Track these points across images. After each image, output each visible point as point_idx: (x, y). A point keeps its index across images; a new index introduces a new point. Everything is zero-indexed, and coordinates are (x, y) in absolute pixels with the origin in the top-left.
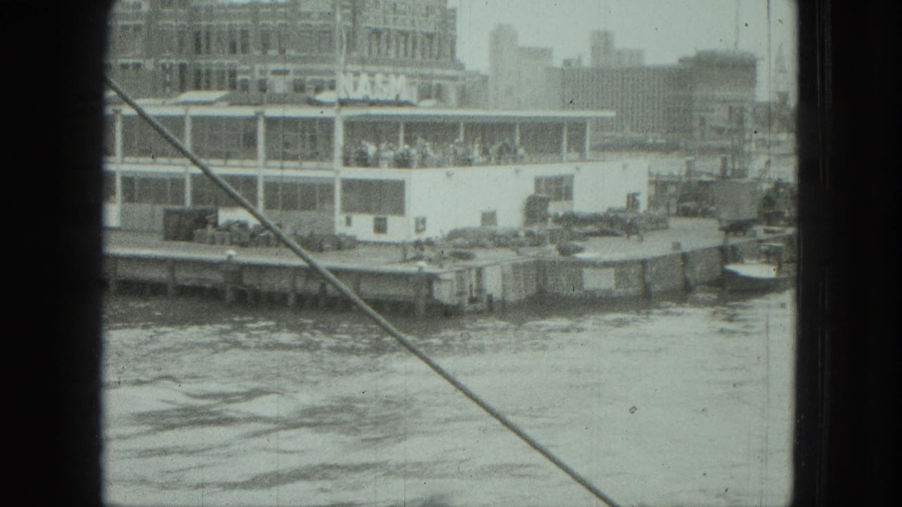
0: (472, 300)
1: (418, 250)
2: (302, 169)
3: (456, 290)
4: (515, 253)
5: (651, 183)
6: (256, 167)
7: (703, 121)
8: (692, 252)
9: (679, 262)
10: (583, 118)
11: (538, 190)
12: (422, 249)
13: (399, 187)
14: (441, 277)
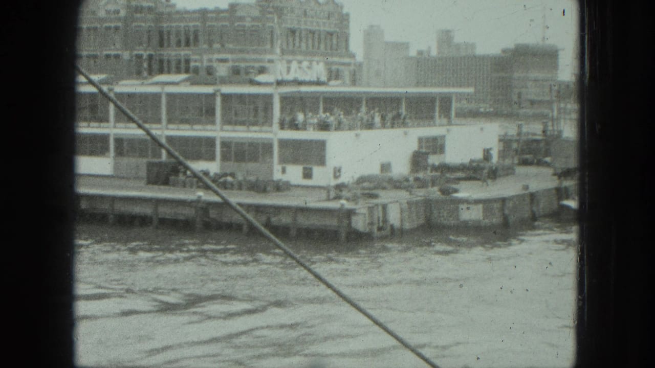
0: (380, 229)
1: (338, 191)
2: (250, 131)
3: (367, 221)
4: (408, 193)
5: (500, 140)
6: (215, 131)
7: (519, 95)
8: (537, 192)
9: (528, 200)
10: (449, 93)
11: (420, 147)
12: (341, 191)
13: (322, 145)
14: (357, 211)
